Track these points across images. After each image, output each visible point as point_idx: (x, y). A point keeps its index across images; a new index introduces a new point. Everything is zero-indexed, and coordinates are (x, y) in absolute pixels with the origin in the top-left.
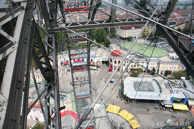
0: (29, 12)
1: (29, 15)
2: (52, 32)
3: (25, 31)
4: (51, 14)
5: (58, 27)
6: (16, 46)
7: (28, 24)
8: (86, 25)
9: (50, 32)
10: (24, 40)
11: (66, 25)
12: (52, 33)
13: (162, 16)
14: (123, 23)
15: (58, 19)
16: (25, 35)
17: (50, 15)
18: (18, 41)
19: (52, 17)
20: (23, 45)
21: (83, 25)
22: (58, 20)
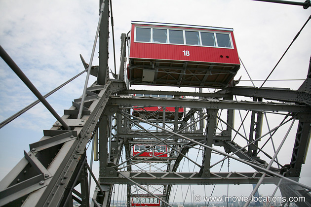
0: (81, 142)
1: (80, 146)
2: (107, 183)
3: (68, 167)
4: (111, 157)
5: (118, 176)
6: (48, 182)
7: (75, 158)
8: (162, 177)
9: (103, 183)
10: (61, 179)
11: (132, 174)
12: (106, 185)
13: (288, 170)
14: (223, 179)
15: (121, 165)
16: (65, 173)
17: (109, 157)
18: (53, 176)
19: (112, 160)
20: (57, 187)
21: (158, 178)
22: (119, 166)
